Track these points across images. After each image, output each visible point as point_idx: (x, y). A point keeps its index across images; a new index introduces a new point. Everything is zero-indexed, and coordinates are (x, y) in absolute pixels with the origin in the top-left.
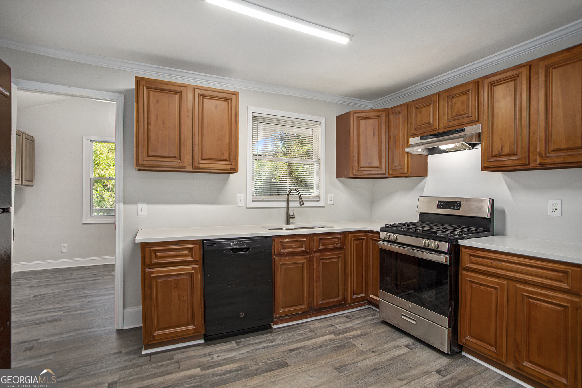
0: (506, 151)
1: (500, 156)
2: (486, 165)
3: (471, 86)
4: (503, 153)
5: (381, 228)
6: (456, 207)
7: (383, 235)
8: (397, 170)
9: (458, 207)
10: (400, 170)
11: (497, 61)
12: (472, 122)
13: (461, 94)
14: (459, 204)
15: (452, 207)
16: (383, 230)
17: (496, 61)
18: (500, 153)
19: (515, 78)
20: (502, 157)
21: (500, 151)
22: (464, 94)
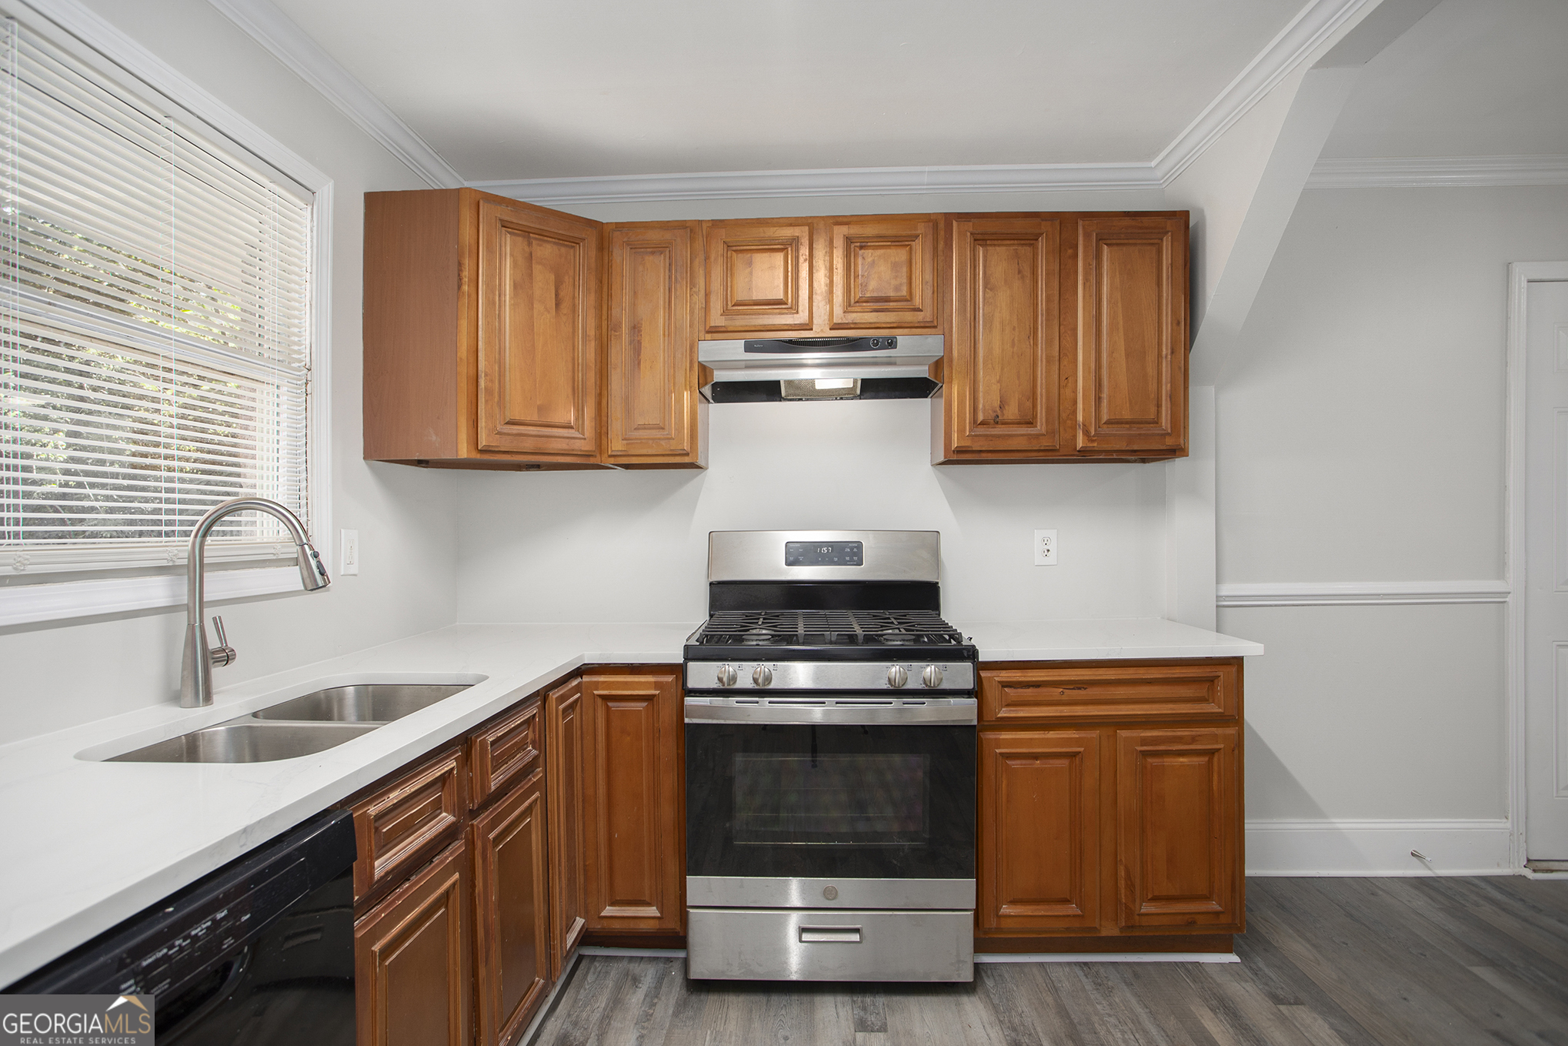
0: (1012, 412)
1: (997, 423)
2: (963, 445)
3: (921, 229)
4: (1005, 417)
5: (687, 648)
6: (848, 558)
7: (702, 674)
8: (651, 442)
9: (855, 558)
10: (663, 443)
11: (925, 187)
12: (922, 325)
13: (890, 243)
14: (855, 550)
15: (836, 559)
16: (692, 654)
17: (924, 185)
18: (998, 417)
19: (1030, 240)
20: (1000, 426)
21: (999, 411)
22: (897, 244)
